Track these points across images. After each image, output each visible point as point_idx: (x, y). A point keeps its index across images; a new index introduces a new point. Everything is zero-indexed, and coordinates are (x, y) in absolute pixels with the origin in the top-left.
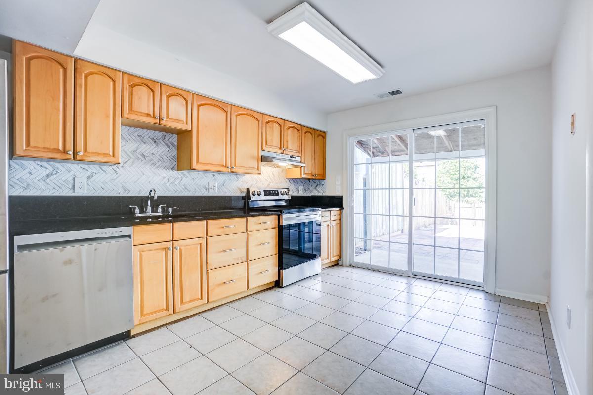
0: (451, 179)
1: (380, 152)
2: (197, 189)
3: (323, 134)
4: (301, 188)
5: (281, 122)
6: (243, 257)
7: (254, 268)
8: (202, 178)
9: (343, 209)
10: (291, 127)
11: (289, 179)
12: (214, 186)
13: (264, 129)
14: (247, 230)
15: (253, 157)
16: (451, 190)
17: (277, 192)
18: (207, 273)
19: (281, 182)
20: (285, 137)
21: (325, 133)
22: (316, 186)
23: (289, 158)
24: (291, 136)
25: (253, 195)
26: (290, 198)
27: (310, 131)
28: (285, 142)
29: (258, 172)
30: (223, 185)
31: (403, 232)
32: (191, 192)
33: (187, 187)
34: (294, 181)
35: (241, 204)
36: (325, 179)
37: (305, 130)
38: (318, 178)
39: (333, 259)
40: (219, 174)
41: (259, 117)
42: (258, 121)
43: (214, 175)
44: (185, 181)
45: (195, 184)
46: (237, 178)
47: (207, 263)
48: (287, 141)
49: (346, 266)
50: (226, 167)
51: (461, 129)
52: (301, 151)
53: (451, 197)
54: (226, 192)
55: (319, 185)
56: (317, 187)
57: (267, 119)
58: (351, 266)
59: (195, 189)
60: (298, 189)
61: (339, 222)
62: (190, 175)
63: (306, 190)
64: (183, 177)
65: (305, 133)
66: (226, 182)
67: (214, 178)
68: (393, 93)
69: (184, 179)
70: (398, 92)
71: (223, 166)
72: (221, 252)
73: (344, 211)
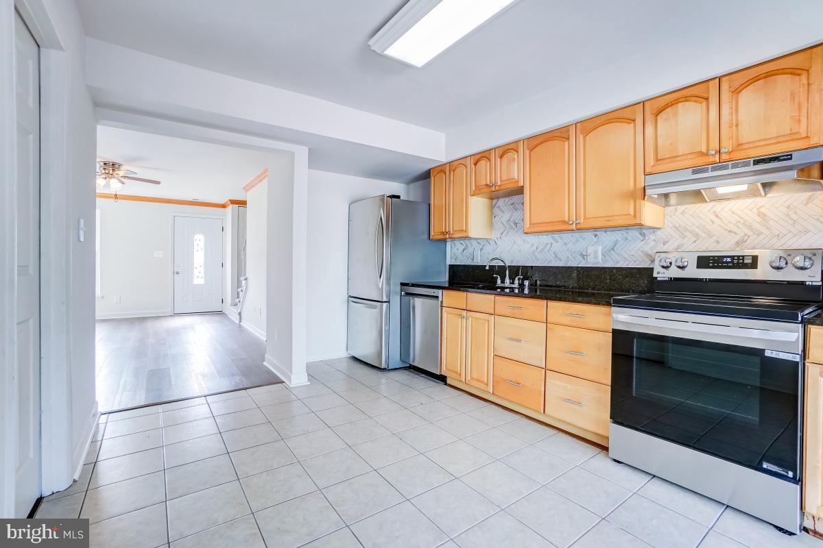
2: (570, 257)
8: (578, 241)
12: (596, 252)
18: (493, 358)
25: (664, 266)
30: (613, 249)
32: (562, 262)
33: (558, 256)
40: (605, 232)
41: (634, 113)
42: (633, 120)
43: (596, 236)
44: (557, 247)
45: (567, 250)
46: (643, 235)
47: (494, 346)
54: (618, 262)
59: (568, 258)
62: (562, 239)
64: (553, 241)
66: (618, 245)
67: (595, 239)
69: (554, 244)
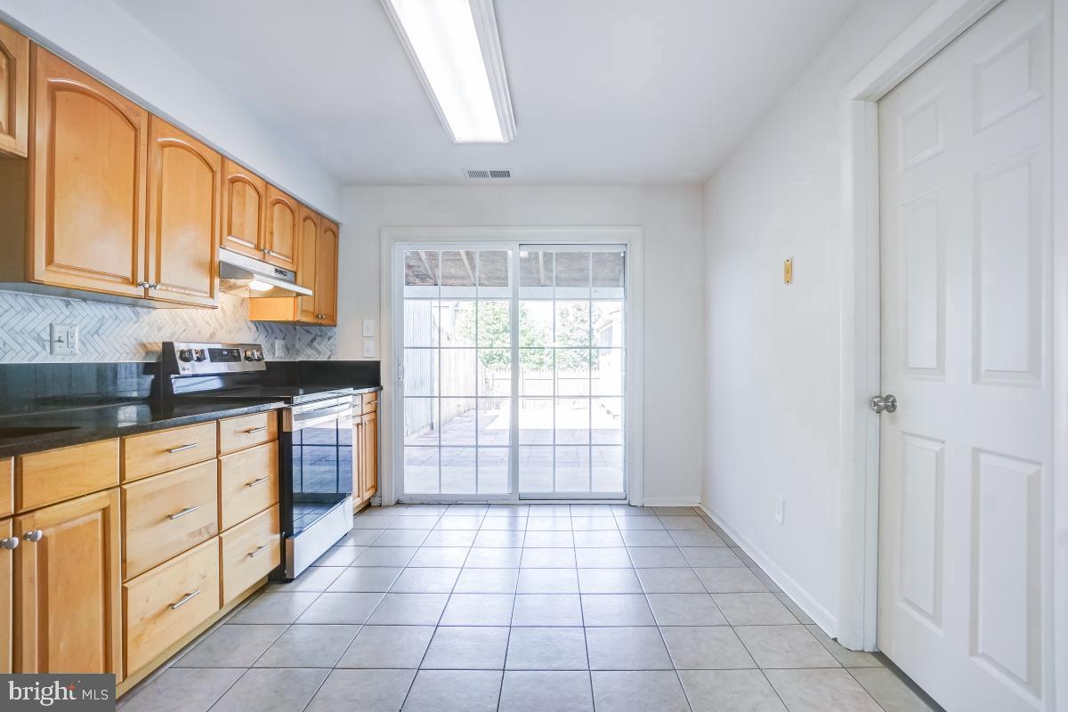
0: (488, 331)
1: (417, 276)
2: (12, 342)
3: (334, 229)
4: (279, 344)
5: (259, 184)
6: (211, 524)
7: (235, 545)
8: (29, 310)
9: (382, 388)
10: (279, 202)
11: (254, 322)
13: (226, 195)
14: (219, 452)
15: (199, 265)
16: (488, 351)
17: (236, 354)
18: (125, 590)
19: (241, 329)
20: (268, 223)
21: (337, 225)
22: (313, 341)
23: (273, 274)
24: (279, 222)
25: (186, 360)
26: (265, 369)
27: (313, 215)
28: (268, 234)
29: (210, 302)
30: (97, 332)
31: (432, 428)
34: (265, 327)
35: (142, 385)
36: (335, 326)
37: (304, 213)
38: (323, 322)
39: (367, 495)
40: (84, 300)
41: (216, 163)
42: (213, 172)
43: (68, 304)
45: (2, 326)
46: (137, 315)
47: (124, 561)
48: (272, 233)
49: (388, 506)
50: (133, 281)
51: (594, 254)
52: (295, 260)
53: (488, 362)
55: (319, 339)
56: (315, 344)
57: (233, 172)
58: (399, 503)
59: (5, 343)
60: (273, 346)
61: (373, 416)
63: (288, 349)
65: (304, 220)
66: (105, 327)
68: (495, 174)
70: (506, 174)
71: (126, 281)
72: (161, 521)
73: (384, 393)
